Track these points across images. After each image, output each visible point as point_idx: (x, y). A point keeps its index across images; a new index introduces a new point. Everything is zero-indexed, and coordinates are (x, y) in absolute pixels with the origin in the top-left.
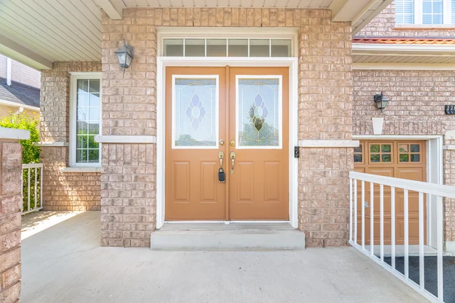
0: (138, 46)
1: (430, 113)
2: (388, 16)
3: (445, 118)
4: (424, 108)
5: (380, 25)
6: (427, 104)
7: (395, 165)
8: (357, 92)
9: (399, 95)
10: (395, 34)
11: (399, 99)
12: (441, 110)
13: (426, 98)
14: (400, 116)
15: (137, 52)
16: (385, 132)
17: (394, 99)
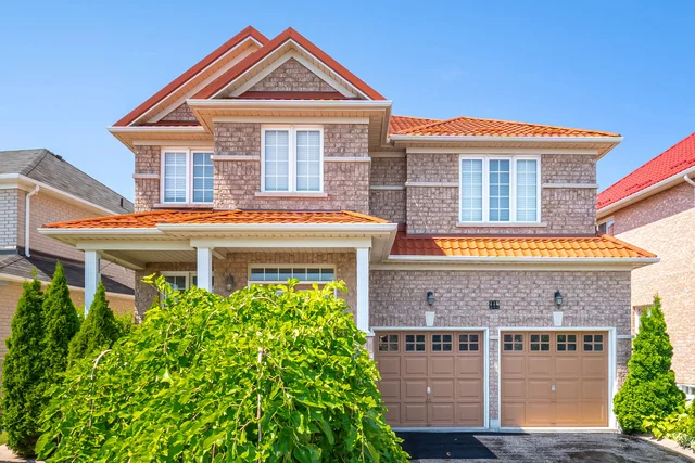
0: (237, 276)
1: (477, 307)
2: (452, 214)
3: (490, 312)
4: (472, 303)
5: (445, 223)
6: (474, 299)
7: (455, 354)
8: (413, 289)
9: (449, 291)
10: (459, 232)
11: (449, 295)
12: (486, 305)
13: (473, 295)
14: (450, 311)
15: (236, 280)
16: (436, 324)
17: (445, 295)
